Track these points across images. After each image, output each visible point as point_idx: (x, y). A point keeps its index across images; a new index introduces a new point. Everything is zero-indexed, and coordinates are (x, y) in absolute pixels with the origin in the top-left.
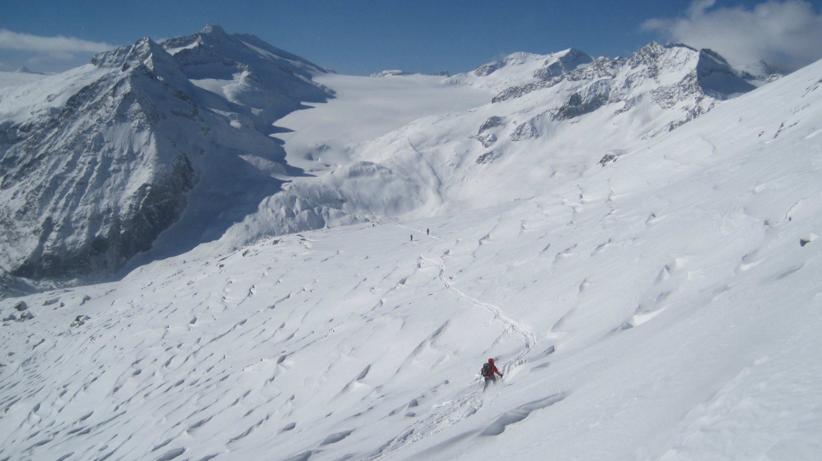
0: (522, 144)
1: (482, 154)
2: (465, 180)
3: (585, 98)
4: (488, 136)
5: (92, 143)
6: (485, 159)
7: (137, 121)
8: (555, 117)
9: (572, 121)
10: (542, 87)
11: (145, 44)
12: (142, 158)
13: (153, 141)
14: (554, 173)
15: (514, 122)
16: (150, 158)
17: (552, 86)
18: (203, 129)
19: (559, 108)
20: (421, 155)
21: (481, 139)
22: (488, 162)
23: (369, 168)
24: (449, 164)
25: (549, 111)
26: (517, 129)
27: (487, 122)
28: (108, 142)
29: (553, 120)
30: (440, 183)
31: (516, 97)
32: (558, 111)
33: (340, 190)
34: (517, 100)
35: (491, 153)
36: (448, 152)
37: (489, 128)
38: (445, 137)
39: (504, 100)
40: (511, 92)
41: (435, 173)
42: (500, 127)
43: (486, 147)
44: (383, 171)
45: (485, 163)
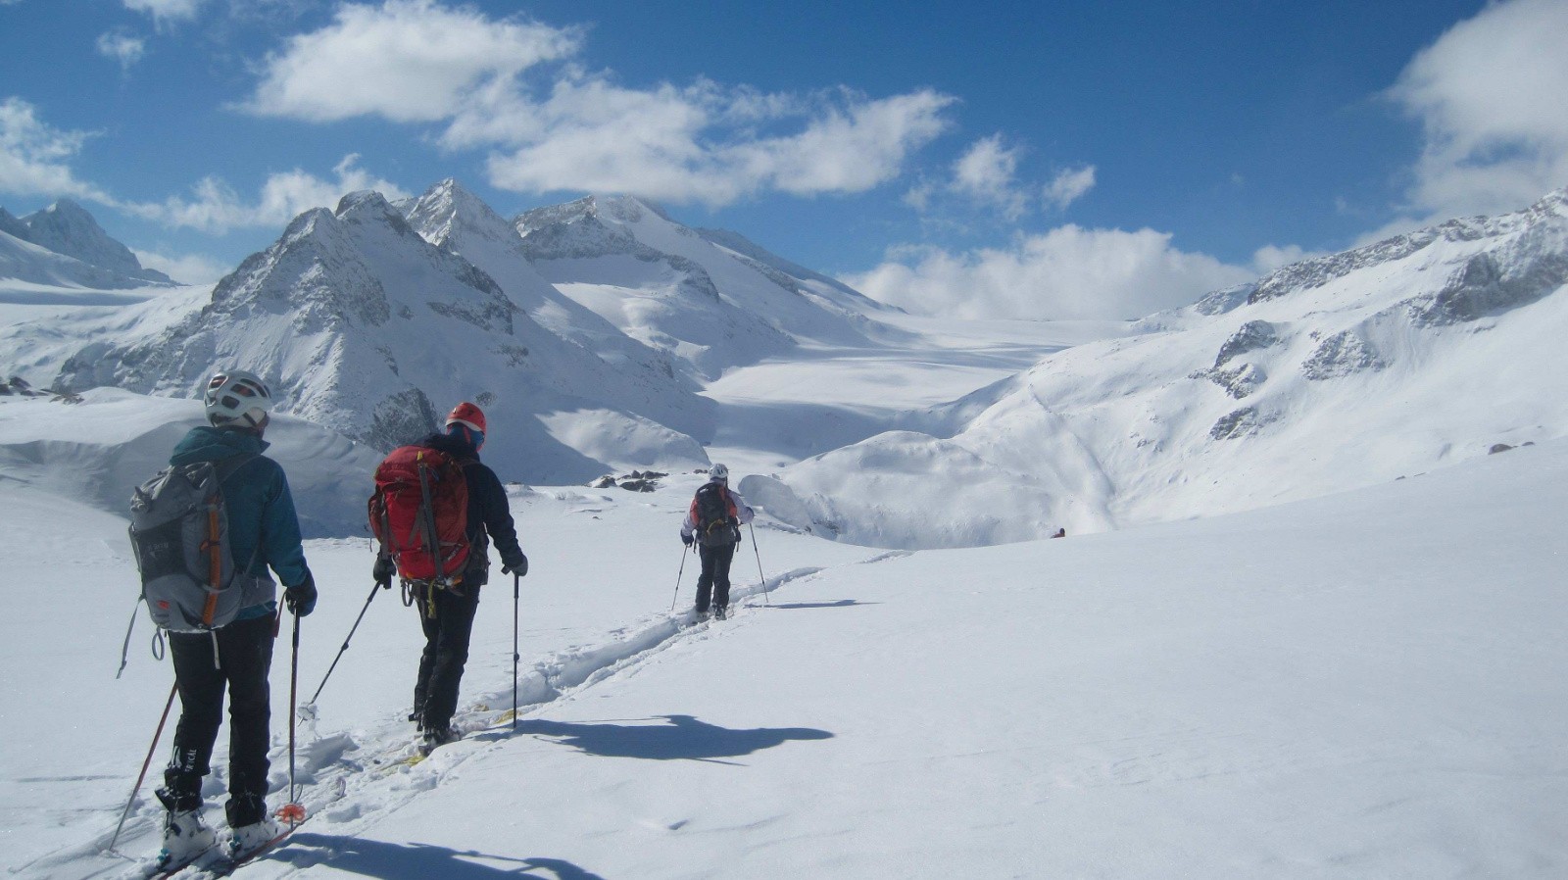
0: (1341, 388)
1: (1227, 413)
2: (1181, 481)
3: (1508, 265)
4: (1243, 368)
5: (181, 358)
6: (1236, 425)
7: (307, 308)
8: (1427, 317)
9: (1476, 327)
10: (1380, 259)
11: (445, 194)
12: (298, 395)
13: (336, 352)
14: (1447, 449)
15: (1313, 335)
16: (318, 394)
17: (1406, 255)
18: (507, 350)
19: (1435, 295)
20: (1061, 419)
21: (1223, 380)
22: (1245, 434)
23: (920, 449)
24: (1136, 440)
25: (1409, 302)
26: (1324, 348)
27: (1239, 335)
28: (223, 355)
29: (1421, 326)
30: (1111, 489)
31: (1310, 286)
32: (1435, 300)
33: (831, 500)
34: (1314, 293)
35: (1250, 410)
36: (1135, 414)
37: (1246, 352)
38: (1127, 382)
39: (1279, 295)
40: (1297, 274)
41: (1096, 463)
42: (1273, 348)
43: (1239, 398)
44: (957, 456)
45: (1234, 436)
